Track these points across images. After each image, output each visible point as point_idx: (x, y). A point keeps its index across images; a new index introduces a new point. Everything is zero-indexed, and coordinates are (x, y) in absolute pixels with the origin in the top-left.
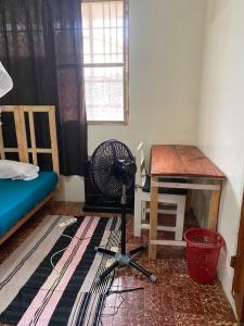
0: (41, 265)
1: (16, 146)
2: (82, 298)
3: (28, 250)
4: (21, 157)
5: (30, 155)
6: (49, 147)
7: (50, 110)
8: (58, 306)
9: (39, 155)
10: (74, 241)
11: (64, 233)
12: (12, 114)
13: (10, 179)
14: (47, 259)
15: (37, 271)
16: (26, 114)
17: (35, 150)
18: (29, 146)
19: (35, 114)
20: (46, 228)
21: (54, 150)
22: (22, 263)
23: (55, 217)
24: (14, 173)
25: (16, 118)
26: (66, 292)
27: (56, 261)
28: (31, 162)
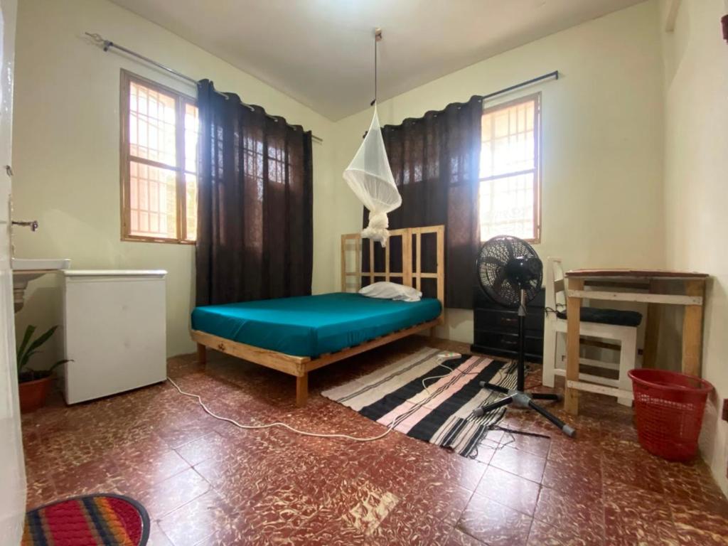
0: (412, 383)
1: (400, 270)
2: (455, 422)
3: (400, 369)
4: (404, 281)
5: (414, 279)
6: (435, 271)
7: (439, 230)
8: (423, 420)
9: (423, 280)
10: (455, 373)
11: (443, 364)
12: (400, 237)
13: (391, 299)
14: (419, 380)
15: (406, 386)
16: (414, 237)
17: (419, 275)
18: (414, 270)
19: (424, 236)
20: (423, 356)
21: (439, 275)
22: (392, 377)
23: (434, 350)
24: (396, 292)
25: (404, 241)
26: (435, 411)
27: (429, 383)
28: (414, 286)
